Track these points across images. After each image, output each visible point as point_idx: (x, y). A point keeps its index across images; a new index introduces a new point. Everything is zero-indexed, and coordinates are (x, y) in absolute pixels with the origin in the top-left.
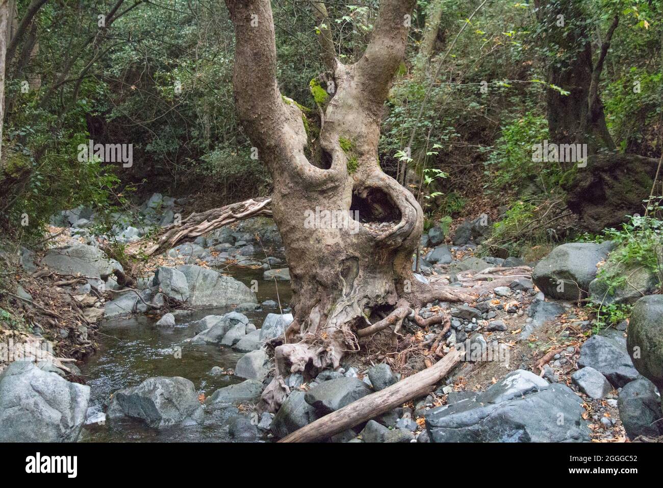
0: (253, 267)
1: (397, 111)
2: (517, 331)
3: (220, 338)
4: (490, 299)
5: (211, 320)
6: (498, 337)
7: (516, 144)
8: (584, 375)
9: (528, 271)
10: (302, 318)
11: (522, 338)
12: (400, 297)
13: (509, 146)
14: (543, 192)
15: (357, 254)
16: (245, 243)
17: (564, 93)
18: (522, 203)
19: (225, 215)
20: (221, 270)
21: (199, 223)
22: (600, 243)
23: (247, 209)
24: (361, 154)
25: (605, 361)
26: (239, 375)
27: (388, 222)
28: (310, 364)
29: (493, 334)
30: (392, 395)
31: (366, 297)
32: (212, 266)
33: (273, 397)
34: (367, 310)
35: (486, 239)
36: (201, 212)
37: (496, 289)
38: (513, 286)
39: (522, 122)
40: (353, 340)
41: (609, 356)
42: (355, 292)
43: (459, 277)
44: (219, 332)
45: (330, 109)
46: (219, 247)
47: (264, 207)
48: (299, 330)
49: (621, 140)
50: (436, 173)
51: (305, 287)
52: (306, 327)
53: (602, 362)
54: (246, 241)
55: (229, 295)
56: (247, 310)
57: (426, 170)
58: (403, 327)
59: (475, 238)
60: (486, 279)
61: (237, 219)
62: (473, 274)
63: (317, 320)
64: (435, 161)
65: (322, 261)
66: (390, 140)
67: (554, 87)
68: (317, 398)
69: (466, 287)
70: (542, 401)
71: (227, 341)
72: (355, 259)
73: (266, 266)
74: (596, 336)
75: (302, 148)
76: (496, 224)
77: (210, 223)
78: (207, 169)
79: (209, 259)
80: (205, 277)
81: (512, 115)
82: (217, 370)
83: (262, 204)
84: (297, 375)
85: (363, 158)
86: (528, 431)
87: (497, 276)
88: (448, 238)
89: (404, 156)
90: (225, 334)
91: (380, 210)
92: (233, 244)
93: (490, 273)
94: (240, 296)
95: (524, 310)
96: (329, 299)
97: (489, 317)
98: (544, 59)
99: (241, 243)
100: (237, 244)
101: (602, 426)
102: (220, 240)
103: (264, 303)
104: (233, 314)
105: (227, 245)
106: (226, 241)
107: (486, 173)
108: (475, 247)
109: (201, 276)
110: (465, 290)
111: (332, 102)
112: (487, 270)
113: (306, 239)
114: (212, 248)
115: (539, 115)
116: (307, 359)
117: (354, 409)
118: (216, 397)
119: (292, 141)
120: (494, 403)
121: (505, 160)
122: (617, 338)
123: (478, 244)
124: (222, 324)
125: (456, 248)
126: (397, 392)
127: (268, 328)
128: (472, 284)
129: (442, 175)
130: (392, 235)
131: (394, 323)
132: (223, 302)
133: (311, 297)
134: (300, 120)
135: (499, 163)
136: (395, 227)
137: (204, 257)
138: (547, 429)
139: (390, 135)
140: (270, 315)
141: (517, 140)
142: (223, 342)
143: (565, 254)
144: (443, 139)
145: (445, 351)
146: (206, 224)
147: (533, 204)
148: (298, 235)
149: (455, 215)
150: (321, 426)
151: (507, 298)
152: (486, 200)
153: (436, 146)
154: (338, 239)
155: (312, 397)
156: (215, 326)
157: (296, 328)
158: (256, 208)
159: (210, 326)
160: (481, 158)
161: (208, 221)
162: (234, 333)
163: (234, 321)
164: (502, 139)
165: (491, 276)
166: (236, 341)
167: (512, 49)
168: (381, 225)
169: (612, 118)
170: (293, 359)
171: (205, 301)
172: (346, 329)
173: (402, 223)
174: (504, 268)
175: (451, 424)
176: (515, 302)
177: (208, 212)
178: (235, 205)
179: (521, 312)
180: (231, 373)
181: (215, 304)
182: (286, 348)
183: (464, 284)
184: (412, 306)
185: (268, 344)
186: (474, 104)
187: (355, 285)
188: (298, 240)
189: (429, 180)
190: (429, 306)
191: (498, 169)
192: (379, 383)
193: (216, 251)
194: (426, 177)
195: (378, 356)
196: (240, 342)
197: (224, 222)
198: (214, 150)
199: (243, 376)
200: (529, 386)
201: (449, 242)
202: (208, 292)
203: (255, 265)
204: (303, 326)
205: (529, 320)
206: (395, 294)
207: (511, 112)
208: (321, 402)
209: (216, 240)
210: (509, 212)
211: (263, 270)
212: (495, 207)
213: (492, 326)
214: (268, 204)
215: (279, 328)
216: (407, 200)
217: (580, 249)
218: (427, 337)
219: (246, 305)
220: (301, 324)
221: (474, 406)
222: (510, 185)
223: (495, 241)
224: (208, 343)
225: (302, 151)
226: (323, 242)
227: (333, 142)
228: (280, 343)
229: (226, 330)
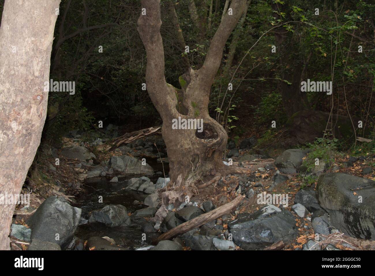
0: (152, 157)
1: (216, 90)
2: (268, 187)
3: (138, 188)
4: (256, 173)
5: (134, 180)
6: (259, 190)
7: (268, 105)
8: (296, 207)
9: (273, 161)
10: (174, 180)
11: (270, 190)
12: (217, 171)
13: (265, 106)
14: (279, 126)
15: (199, 153)
16: (148, 146)
17: (289, 83)
18: (270, 131)
19: (140, 134)
20: (138, 158)
21: (129, 137)
22: (304, 149)
23: (150, 132)
24: (201, 109)
25: (306, 201)
26: (146, 204)
27: (212, 138)
28: (177, 200)
29: (257, 188)
30: (213, 214)
31: (202, 171)
32: (134, 156)
33: (161, 215)
34: (202, 177)
35: (254, 146)
36: (130, 132)
37: (259, 169)
38: (265, 168)
39: (270, 96)
40: (196, 189)
41: (308, 199)
42: (197, 169)
43: (243, 163)
44: (137, 185)
45: (188, 89)
46: (138, 148)
47: (158, 131)
48: (173, 185)
49: (314, 104)
50: (233, 118)
51: (176, 166)
52: (176, 184)
53: (304, 201)
54: (149, 145)
55: (142, 169)
56: (149, 176)
57: (229, 116)
58: (218, 184)
59: (249, 146)
60: (254, 164)
61: (145, 135)
62: (249, 161)
63: (181, 181)
64: (232, 113)
65: (184, 155)
66: (213, 102)
67: (285, 81)
68: (180, 215)
69: (246, 167)
70: (279, 218)
71: (141, 189)
72: (197, 155)
73: (158, 156)
74: (302, 190)
75: (175, 105)
76: (259, 140)
77: (133, 138)
78: (133, 114)
79: (133, 153)
80: (131, 161)
81: (266, 92)
82: (136, 202)
83: (157, 129)
84: (172, 205)
85: (202, 110)
86: (272, 231)
87: (259, 163)
88: (237, 145)
89: (219, 110)
90: (140, 186)
91: (209, 133)
92: (143, 146)
93: (256, 161)
94: (147, 170)
95: (271, 178)
96: (186, 172)
97: (255, 181)
98: (279, 68)
99: (147, 146)
100: (145, 147)
101: (304, 229)
102: (138, 145)
103: (157, 173)
104: (144, 178)
105: (141, 147)
106: (140, 145)
107: (255, 117)
108: (249, 150)
109: (130, 160)
110: (245, 169)
111: (189, 86)
112: (255, 160)
113: (176, 145)
114: (134, 148)
115: (278, 93)
116: (176, 198)
117: (196, 220)
118: (136, 214)
119: (171, 103)
120: (258, 219)
121: (263, 112)
122: (311, 191)
123: (250, 148)
124: (139, 182)
125: (241, 150)
126: (215, 213)
127: (159, 184)
128: (248, 166)
129: (236, 118)
130: (214, 145)
131: (214, 182)
132: (139, 172)
133: (178, 171)
134: (174, 94)
135: (260, 113)
136: (215, 141)
137: (131, 152)
138: (280, 230)
139: (213, 100)
140: (160, 178)
141: (268, 104)
142: (139, 190)
143: (289, 154)
144: (236, 103)
145: (236, 195)
146: (132, 138)
147: (275, 131)
148: (173, 143)
149: (240, 135)
150: (182, 227)
151: (263, 173)
152: (254, 129)
153: (233, 106)
154: (190, 146)
155: (178, 215)
156: (136, 183)
157: (171, 184)
158: (154, 131)
159: (133, 182)
160: (253, 110)
161: (133, 137)
162: (143, 186)
163: (144, 181)
164: (262, 103)
165: (256, 163)
166: (144, 189)
167: (267, 64)
168: (209, 140)
169: (310, 95)
170: (170, 198)
171: (131, 172)
172: (193, 185)
173: (218, 139)
174: (262, 159)
175: (239, 227)
176: (267, 174)
177: (133, 132)
178: (145, 130)
179: (269, 179)
180: (142, 203)
181: (136, 173)
182: (167, 193)
183: (245, 166)
184: (222, 176)
185: (159, 191)
186: (250, 87)
187: (197, 166)
188: (173, 146)
189: (230, 121)
190: (229, 176)
191: (260, 116)
192: (207, 209)
193: (136, 149)
194: (229, 119)
195: (207, 197)
196: (146, 190)
197: (140, 137)
198: (136, 105)
199: (147, 205)
200: (272, 211)
201: (238, 147)
202: (133, 168)
203: (153, 156)
204: (174, 183)
205: (273, 182)
206: (215, 170)
207: (266, 91)
208: (182, 217)
209: (136, 145)
210: (264, 135)
211: (156, 158)
212: (258, 132)
213: (257, 185)
214: (159, 129)
215: (163, 184)
216: (220, 129)
217: (295, 151)
218: (228, 189)
219: (149, 174)
220: (173, 183)
221: (249, 220)
222: (265, 123)
223: (258, 147)
224: (132, 190)
225: (175, 107)
226: (184, 147)
227: (189, 103)
228: (164, 191)
229: (140, 184)
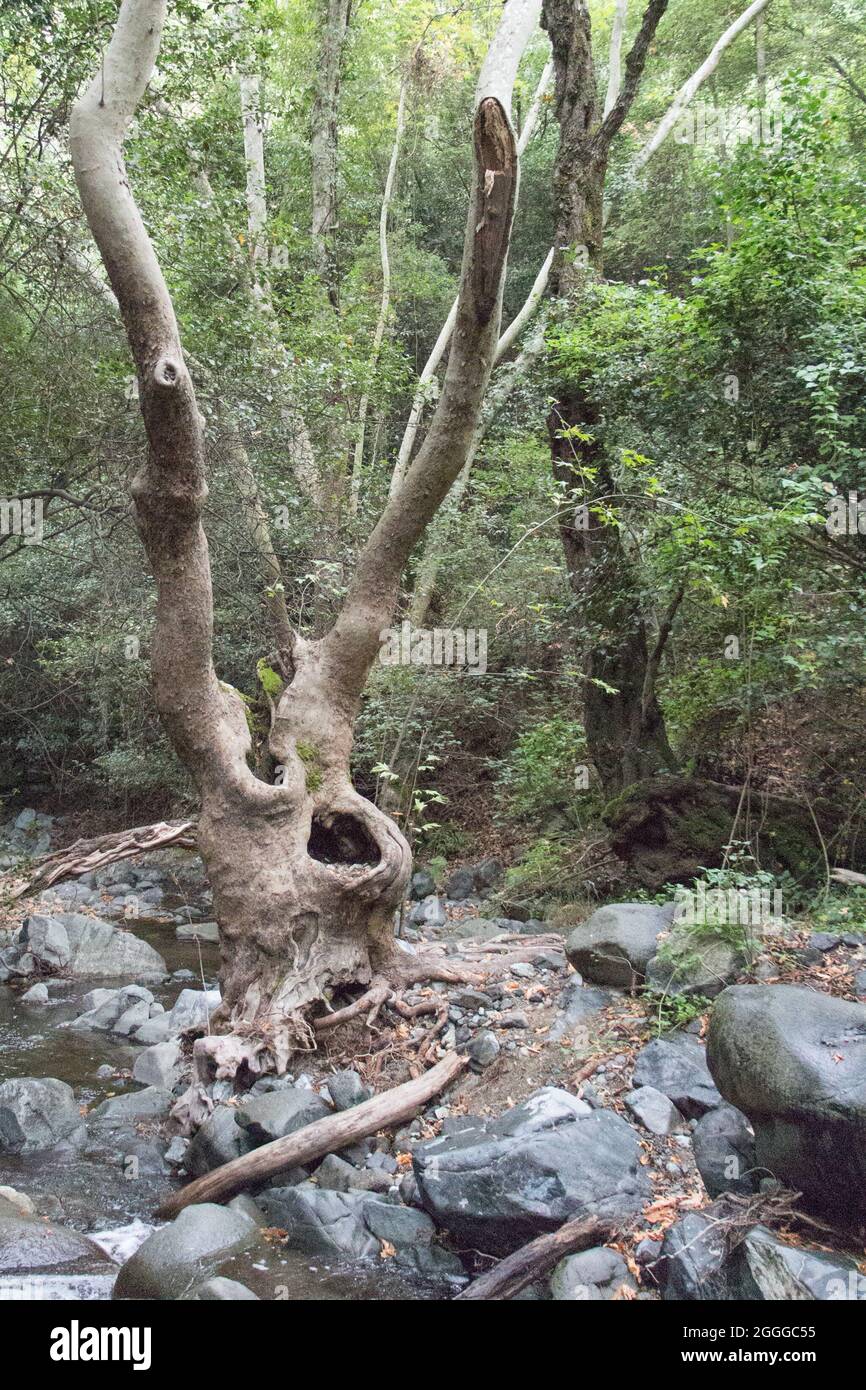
0: (162, 920)
1: (372, 705)
2: (544, 1029)
3: (112, 1022)
4: (505, 980)
5: (100, 996)
6: (517, 1037)
7: (539, 757)
8: (642, 1098)
9: (558, 941)
10: (234, 998)
11: (550, 1039)
12: (375, 972)
13: (529, 761)
14: (575, 827)
15: (317, 909)
16: (150, 884)
17: (610, 690)
18: (547, 842)
19: (126, 844)
20: (116, 923)
21: (88, 853)
22: (661, 905)
23: (156, 836)
24: (326, 766)
25: (672, 1078)
26: (138, 1079)
27: (362, 863)
28: (243, 1067)
29: (509, 1031)
30: (361, 1118)
31: (328, 971)
32: (103, 917)
33: (188, 1115)
34: (328, 990)
35: (496, 892)
36: (90, 837)
37: (514, 966)
38: (538, 963)
39: (548, 728)
40: (308, 1033)
41: (678, 1072)
42: (311, 964)
43: (460, 946)
44: (112, 1014)
45: (284, 701)
46: (114, 889)
47: (181, 834)
48: (230, 1015)
49: (687, 758)
50: (431, 796)
51: (241, 953)
52: (240, 1012)
53: (667, 1079)
54: (152, 881)
55: (127, 960)
56: (151, 982)
57: (417, 792)
58: (380, 1017)
59: (479, 889)
60: (498, 951)
61: (142, 850)
62: (480, 942)
63: (256, 1002)
64: (426, 779)
65: (266, 917)
66: (361, 746)
67: (598, 682)
68: (254, 1120)
69: (470, 961)
70: (583, 1136)
71: (122, 1028)
72: (312, 914)
73: (179, 919)
74: (658, 1041)
75: (243, 754)
76: (511, 871)
77: (103, 855)
78: (102, 777)
79: (99, 905)
80: (94, 933)
81: (533, 717)
82: (106, 1070)
83: (178, 830)
84: (225, 1083)
85: (329, 771)
86: (562, 1179)
87: (513, 947)
88: (440, 887)
89: (383, 770)
90: (119, 1017)
91: (351, 846)
92: (133, 885)
93: (503, 942)
94: (143, 962)
95: (553, 999)
96: (273, 972)
97: (502, 1007)
98: (578, 642)
99: (144, 884)
100: (139, 885)
101: (668, 1175)
102: (116, 879)
103: (176, 974)
104: (132, 989)
105: (125, 887)
106: (123, 881)
107: (496, 797)
108: (479, 903)
109: (88, 929)
110: (469, 966)
111: (288, 691)
112: (499, 938)
113: (244, 884)
114: (103, 889)
115: (571, 719)
116: (240, 1060)
117: (307, 1137)
118: (105, 1111)
119: (229, 745)
120: (512, 1136)
121: (523, 780)
122: (687, 1045)
123: (482, 899)
124: (116, 1002)
125: (452, 903)
126: (370, 1113)
127: (182, 1010)
128: (478, 957)
129: (439, 799)
130: (366, 883)
131: (367, 1010)
132: (118, 970)
133: (248, 969)
134: (242, 715)
135: (514, 784)
136: (371, 872)
137: (92, 903)
138: (589, 1178)
139: (362, 739)
140: (186, 991)
141: (541, 753)
142: (117, 1029)
143: (613, 919)
144: (437, 748)
145: (439, 1055)
146: (97, 856)
147: (563, 844)
148: (232, 878)
149: (451, 855)
150: (257, 1160)
151: (529, 980)
152: (494, 836)
153: (431, 758)
154: (291, 887)
155: (245, 1116)
156: (106, 1006)
157: (225, 1013)
158: (170, 835)
159: (98, 1004)
160: (488, 775)
161: (101, 852)
162: (131, 1017)
163: (133, 999)
164: (519, 750)
165: (505, 946)
166: (134, 1028)
167: (537, 626)
168: (352, 868)
169: (675, 727)
170: (219, 1059)
171: (92, 968)
172: (297, 1017)
173: (382, 866)
174: (523, 936)
175: (450, 1165)
176: (541, 987)
177: (102, 838)
178: (140, 830)
179: (548, 1001)
180: (126, 1075)
181: (106, 972)
182: (209, 1042)
183: (467, 957)
184: (393, 987)
185: (183, 1036)
186: (481, 700)
187: (312, 954)
188: (233, 884)
189: (420, 806)
190: (417, 987)
191: (512, 793)
192: (343, 1100)
193: (109, 894)
194: (417, 801)
195: (341, 1059)
196: (138, 1032)
197: (123, 854)
198: (112, 750)
199: (144, 1081)
200: (563, 1112)
201: (441, 893)
202: (98, 954)
203: (164, 917)
204: (235, 1011)
205: (560, 1013)
206: (369, 968)
207: (532, 713)
208: (259, 1125)
209: (111, 879)
210: (528, 855)
211: (174, 925)
212: (508, 846)
213: (508, 1021)
214: (187, 830)
215: (198, 1010)
216: (389, 833)
217: (633, 912)
218: (413, 1032)
219: (150, 975)
220: (232, 1008)
221: (486, 1138)
222: (529, 816)
223: (509, 895)
224: (95, 1030)
225: (244, 759)
226: (269, 889)
227: (287, 746)
228: (201, 1035)
229: (121, 1011)
